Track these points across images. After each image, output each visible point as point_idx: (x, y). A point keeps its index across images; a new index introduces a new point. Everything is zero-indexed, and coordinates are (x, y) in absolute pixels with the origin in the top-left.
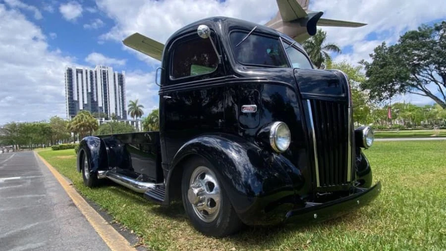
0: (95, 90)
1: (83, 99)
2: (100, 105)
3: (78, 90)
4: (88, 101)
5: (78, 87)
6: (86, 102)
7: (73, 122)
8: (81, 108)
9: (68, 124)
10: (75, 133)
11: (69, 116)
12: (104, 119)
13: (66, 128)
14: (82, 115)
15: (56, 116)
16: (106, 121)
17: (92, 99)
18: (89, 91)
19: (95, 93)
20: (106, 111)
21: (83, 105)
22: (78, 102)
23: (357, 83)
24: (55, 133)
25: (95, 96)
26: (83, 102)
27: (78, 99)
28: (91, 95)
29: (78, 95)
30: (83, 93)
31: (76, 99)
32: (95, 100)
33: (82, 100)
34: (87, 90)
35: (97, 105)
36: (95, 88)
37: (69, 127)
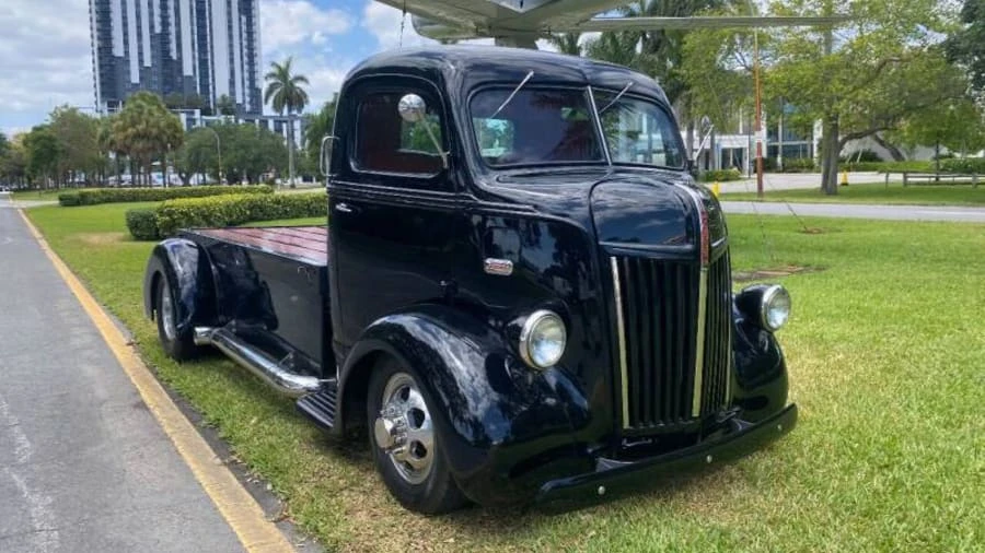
0: (172, 29)
1: (140, 54)
2: (188, 70)
3: (125, 25)
4: (153, 57)
5: (125, 18)
6: (148, 63)
7: (114, 125)
8: (135, 78)
9: (100, 130)
10: (120, 153)
11: (102, 102)
12: (197, 112)
13: (96, 141)
14: (140, 106)
15: (66, 106)
16: (204, 117)
17: (166, 52)
18: (158, 29)
19: (173, 37)
20: (205, 87)
21: (141, 71)
22: (126, 60)
23: (936, 34)
24: (66, 153)
25: (173, 46)
26: (141, 61)
27: (127, 53)
28: (161, 42)
29: (126, 43)
30: (139, 35)
31: (118, 51)
32: (174, 55)
33: (138, 58)
34: (152, 27)
35: (180, 70)
36: (172, 20)
37: (102, 139)
